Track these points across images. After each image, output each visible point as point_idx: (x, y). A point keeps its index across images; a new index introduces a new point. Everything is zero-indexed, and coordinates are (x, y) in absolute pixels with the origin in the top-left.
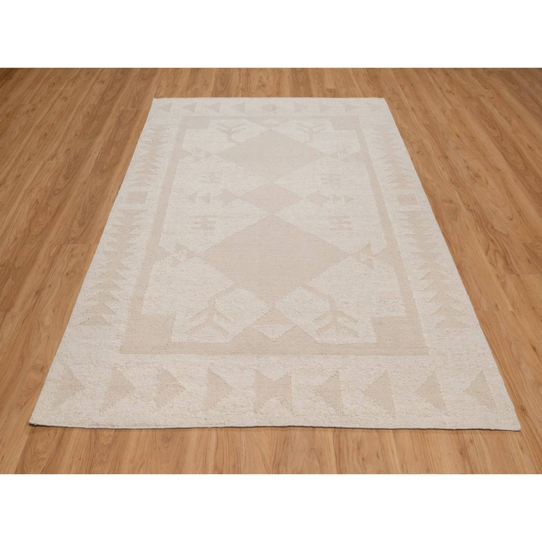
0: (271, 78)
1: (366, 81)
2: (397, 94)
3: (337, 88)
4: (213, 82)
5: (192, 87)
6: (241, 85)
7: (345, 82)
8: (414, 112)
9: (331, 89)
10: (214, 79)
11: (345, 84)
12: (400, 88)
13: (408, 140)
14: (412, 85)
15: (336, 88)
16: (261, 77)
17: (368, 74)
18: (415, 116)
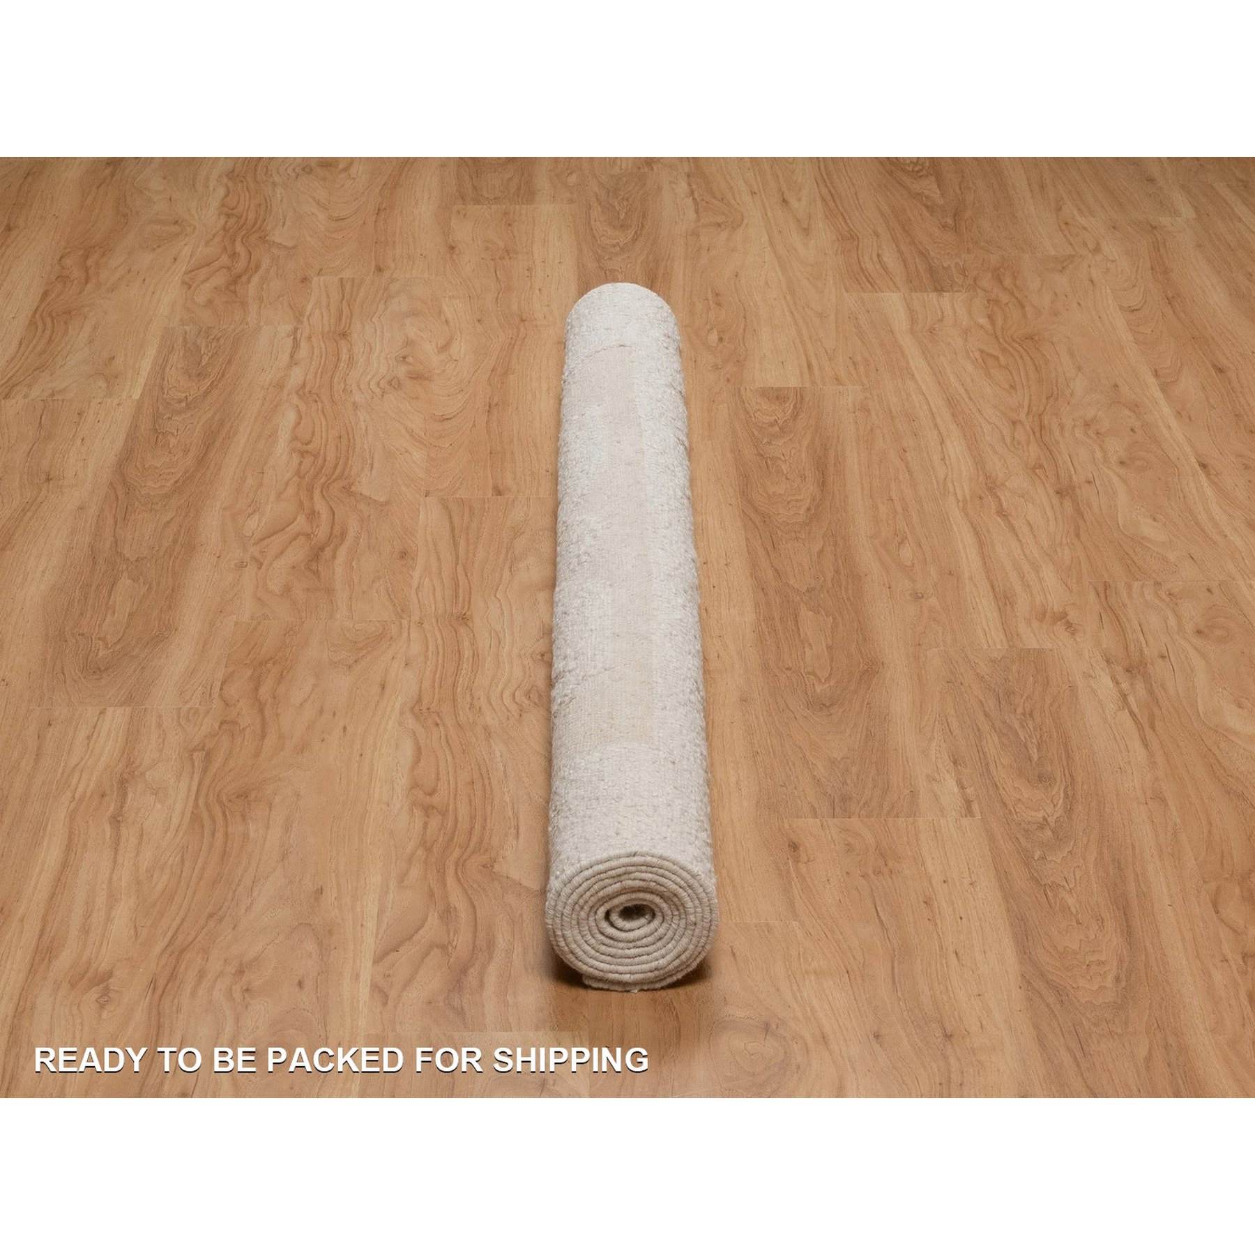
0: (461, 348)
1: (977, 355)
2: (1135, 408)
3: (813, 383)
4: (146, 365)
5: (30, 386)
6: (296, 376)
7: (858, 358)
8: (1208, 474)
9: (779, 389)
10: (151, 352)
11: (862, 369)
12: (1151, 380)
13: (1157, 584)
14: (1220, 370)
15: (807, 385)
16: (408, 343)
17: (989, 327)
18: (1209, 491)
